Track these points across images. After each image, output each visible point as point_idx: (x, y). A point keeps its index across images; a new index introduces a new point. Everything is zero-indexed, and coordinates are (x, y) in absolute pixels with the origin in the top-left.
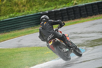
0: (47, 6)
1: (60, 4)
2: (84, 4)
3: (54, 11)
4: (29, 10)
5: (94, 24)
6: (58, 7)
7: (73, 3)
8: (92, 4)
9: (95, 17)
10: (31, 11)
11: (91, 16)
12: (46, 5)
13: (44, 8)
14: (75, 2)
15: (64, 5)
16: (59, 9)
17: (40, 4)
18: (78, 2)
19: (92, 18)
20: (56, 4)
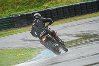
0: (19, 10)
1: (32, 8)
2: (55, 8)
3: (26, 15)
4: (2, 14)
5: (65, 27)
6: (30, 10)
7: (44, 7)
8: (63, 8)
9: (66, 20)
10: (3, 15)
11: (62, 19)
12: (18, 8)
13: (17, 11)
14: (46, 6)
15: (36, 9)
16: (31, 13)
17: (12, 8)
18: (49, 5)
19: (63, 21)
20: (28, 8)
